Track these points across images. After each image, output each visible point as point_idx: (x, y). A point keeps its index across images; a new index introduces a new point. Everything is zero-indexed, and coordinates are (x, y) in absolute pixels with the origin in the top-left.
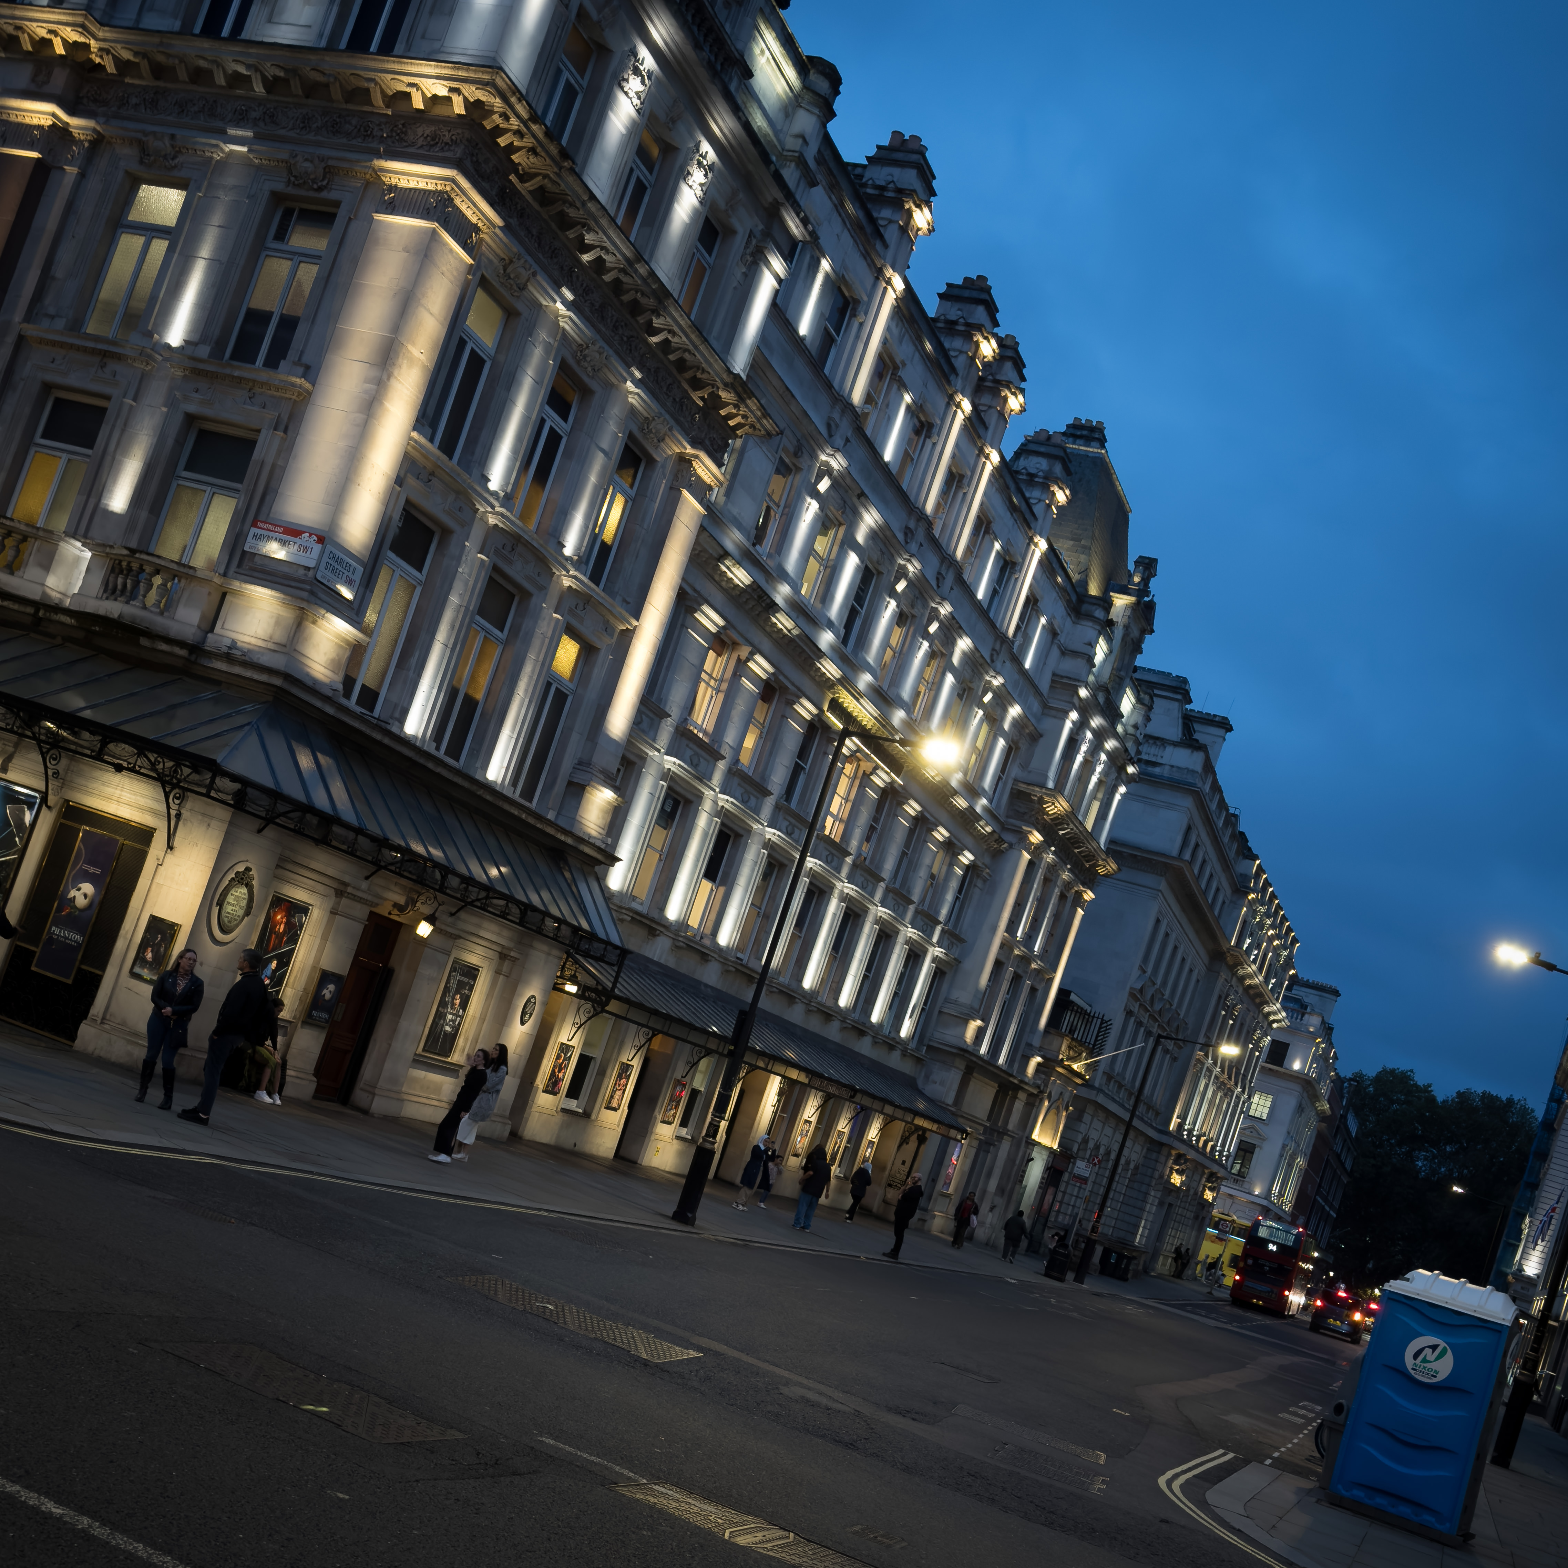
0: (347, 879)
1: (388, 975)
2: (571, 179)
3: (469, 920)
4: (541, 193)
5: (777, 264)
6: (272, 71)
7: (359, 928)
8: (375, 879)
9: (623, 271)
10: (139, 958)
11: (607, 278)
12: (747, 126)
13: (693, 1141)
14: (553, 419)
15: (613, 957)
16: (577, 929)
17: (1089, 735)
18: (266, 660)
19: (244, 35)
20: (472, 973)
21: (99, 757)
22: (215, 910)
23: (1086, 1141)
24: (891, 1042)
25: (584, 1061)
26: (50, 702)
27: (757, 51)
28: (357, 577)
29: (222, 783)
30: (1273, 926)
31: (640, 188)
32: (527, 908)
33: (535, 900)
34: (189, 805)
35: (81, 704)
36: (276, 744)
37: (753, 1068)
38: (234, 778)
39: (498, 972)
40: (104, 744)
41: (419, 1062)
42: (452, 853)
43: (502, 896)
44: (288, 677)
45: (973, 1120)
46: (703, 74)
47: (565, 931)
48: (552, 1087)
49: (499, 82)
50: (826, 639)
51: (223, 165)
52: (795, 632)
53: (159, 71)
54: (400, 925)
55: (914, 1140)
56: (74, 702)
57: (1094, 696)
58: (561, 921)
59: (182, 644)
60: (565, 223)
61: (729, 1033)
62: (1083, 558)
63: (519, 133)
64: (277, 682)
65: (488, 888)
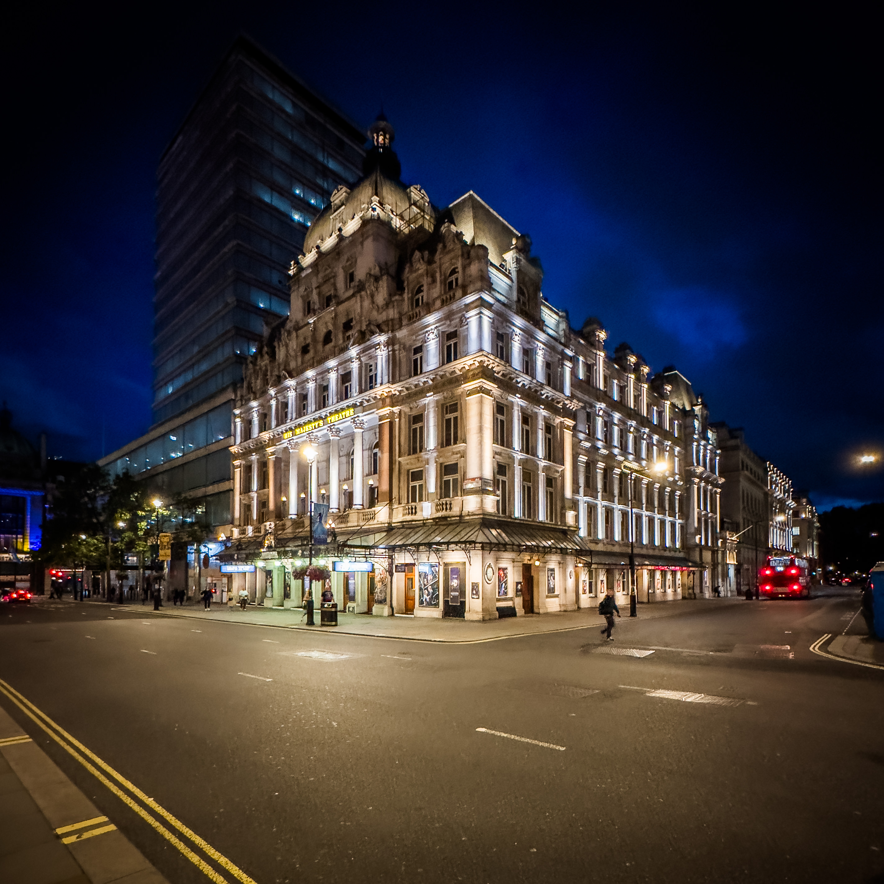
0: (514, 557)
1: (532, 578)
2: (509, 368)
3: (548, 557)
4: (503, 375)
5: (568, 364)
6: (432, 377)
7: (521, 569)
8: (521, 555)
9: (530, 384)
10: (473, 594)
11: (526, 387)
12: (548, 334)
13: (628, 594)
14: (526, 427)
15: (589, 553)
16: (576, 550)
17: (702, 447)
18: (477, 513)
19: (423, 372)
20: (553, 570)
21: (448, 550)
22: (486, 576)
23: (744, 558)
24: (675, 550)
25: (590, 584)
26: (434, 541)
27: (544, 315)
28: (492, 484)
29: (477, 545)
30: (780, 479)
31: (527, 362)
32: (561, 549)
33: (563, 546)
34: (471, 553)
35: (440, 539)
36: (486, 531)
37: (638, 570)
38: (480, 543)
39: (560, 568)
40: (448, 546)
41: (547, 597)
42: (537, 542)
43: (554, 548)
44: (484, 514)
45: (707, 563)
46: (532, 327)
47: (573, 551)
48: (584, 592)
49: (484, 354)
50: (616, 451)
51: (428, 404)
52: (608, 452)
53: (407, 389)
54: (531, 565)
55: (692, 575)
56: (438, 539)
57: (699, 436)
58: (572, 549)
59: (457, 516)
60: (511, 379)
61: (628, 562)
62: (681, 402)
63: (493, 363)
64: (482, 516)
65: (550, 547)
